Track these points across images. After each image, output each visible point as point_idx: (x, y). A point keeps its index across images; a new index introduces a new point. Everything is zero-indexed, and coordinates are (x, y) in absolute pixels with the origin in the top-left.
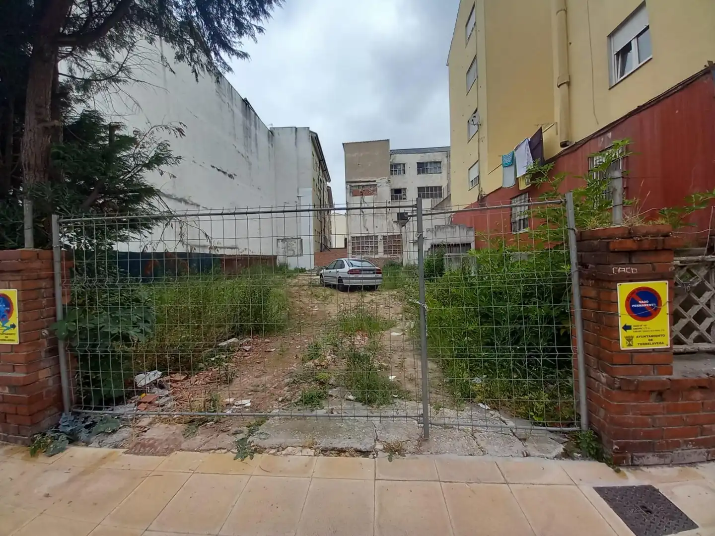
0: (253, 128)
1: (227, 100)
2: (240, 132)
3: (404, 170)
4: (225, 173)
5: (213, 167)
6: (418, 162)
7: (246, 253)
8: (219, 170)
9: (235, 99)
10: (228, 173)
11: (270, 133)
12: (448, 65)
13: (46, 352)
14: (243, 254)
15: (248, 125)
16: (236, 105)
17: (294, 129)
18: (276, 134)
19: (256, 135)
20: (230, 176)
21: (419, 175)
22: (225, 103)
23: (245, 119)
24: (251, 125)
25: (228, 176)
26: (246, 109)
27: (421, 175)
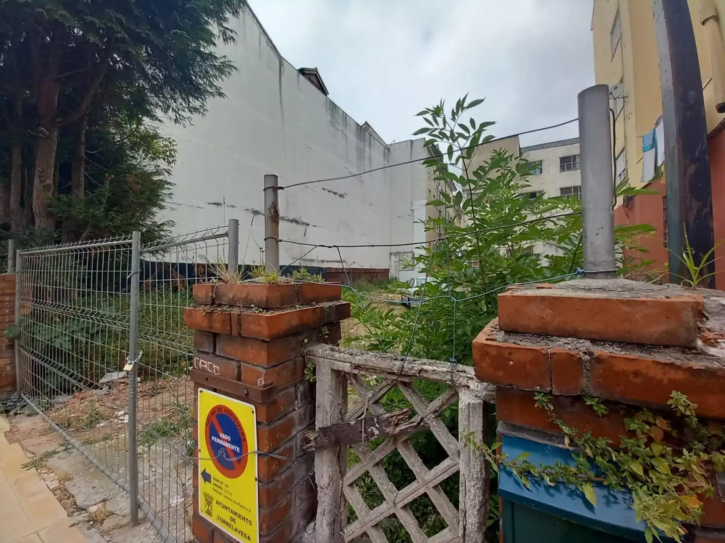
0: (367, 149)
1: (340, 127)
2: (353, 154)
3: (541, 169)
4: (335, 193)
5: (324, 189)
6: (561, 156)
7: (354, 266)
8: (329, 191)
9: (350, 125)
10: (339, 193)
11: (386, 150)
12: (592, 30)
13: (6, 346)
14: (350, 267)
15: (362, 146)
16: (350, 131)
17: (409, 142)
18: (392, 150)
19: (370, 155)
20: (341, 196)
21: (563, 173)
22: (338, 130)
23: (359, 141)
24: (365, 146)
25: (338, 196)
26: (361, 132)
27: (566, 173)
